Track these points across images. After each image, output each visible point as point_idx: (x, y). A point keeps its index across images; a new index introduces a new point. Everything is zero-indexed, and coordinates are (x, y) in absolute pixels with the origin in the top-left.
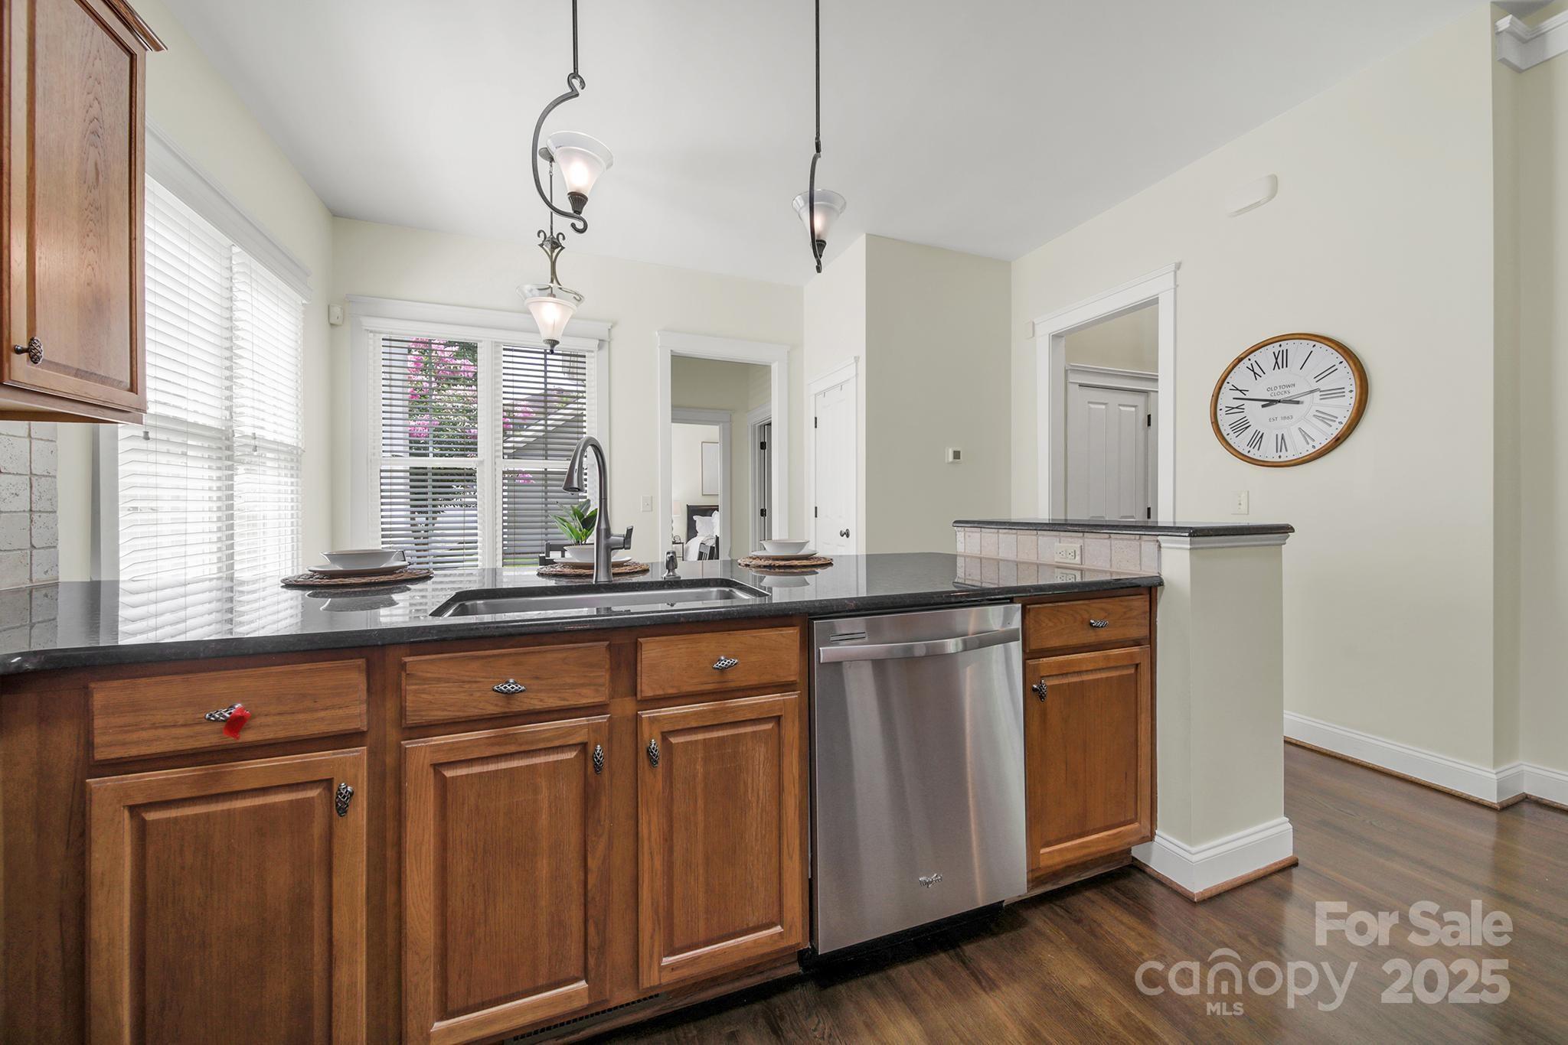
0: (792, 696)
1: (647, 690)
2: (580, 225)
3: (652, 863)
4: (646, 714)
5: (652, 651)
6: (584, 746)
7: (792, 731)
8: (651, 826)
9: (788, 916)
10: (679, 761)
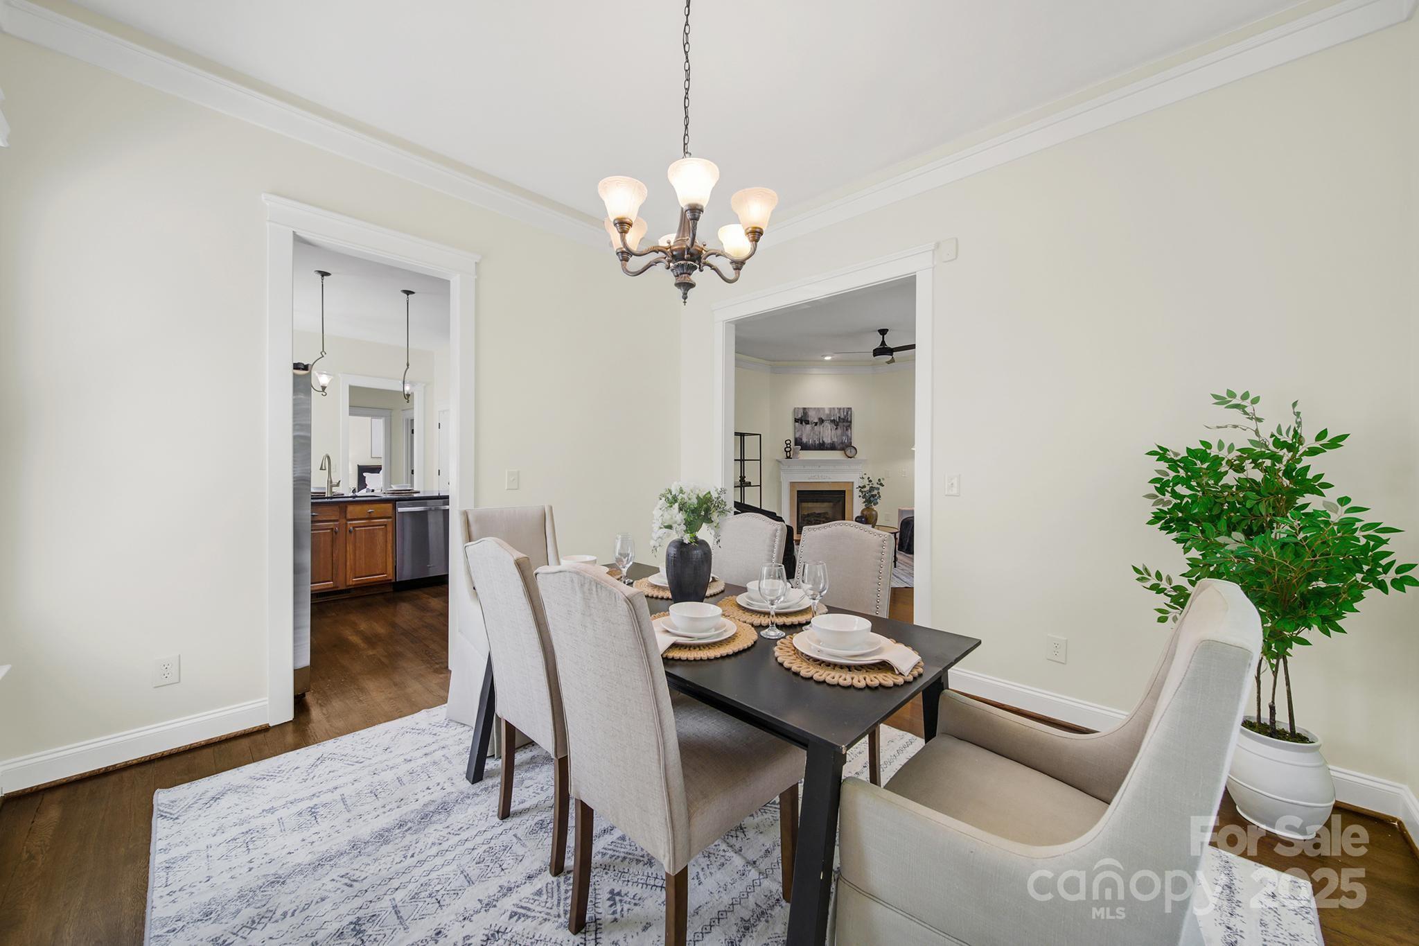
0: (390, 520)
1: (349, 516)
2: (324, 394)
3: (350, 556)
4: (349, 522)
5: (350, 508)
6: (332, 529)
7: (390, 528)
8: (350, 548)
9: (388, 572)
10: (358, 534)
